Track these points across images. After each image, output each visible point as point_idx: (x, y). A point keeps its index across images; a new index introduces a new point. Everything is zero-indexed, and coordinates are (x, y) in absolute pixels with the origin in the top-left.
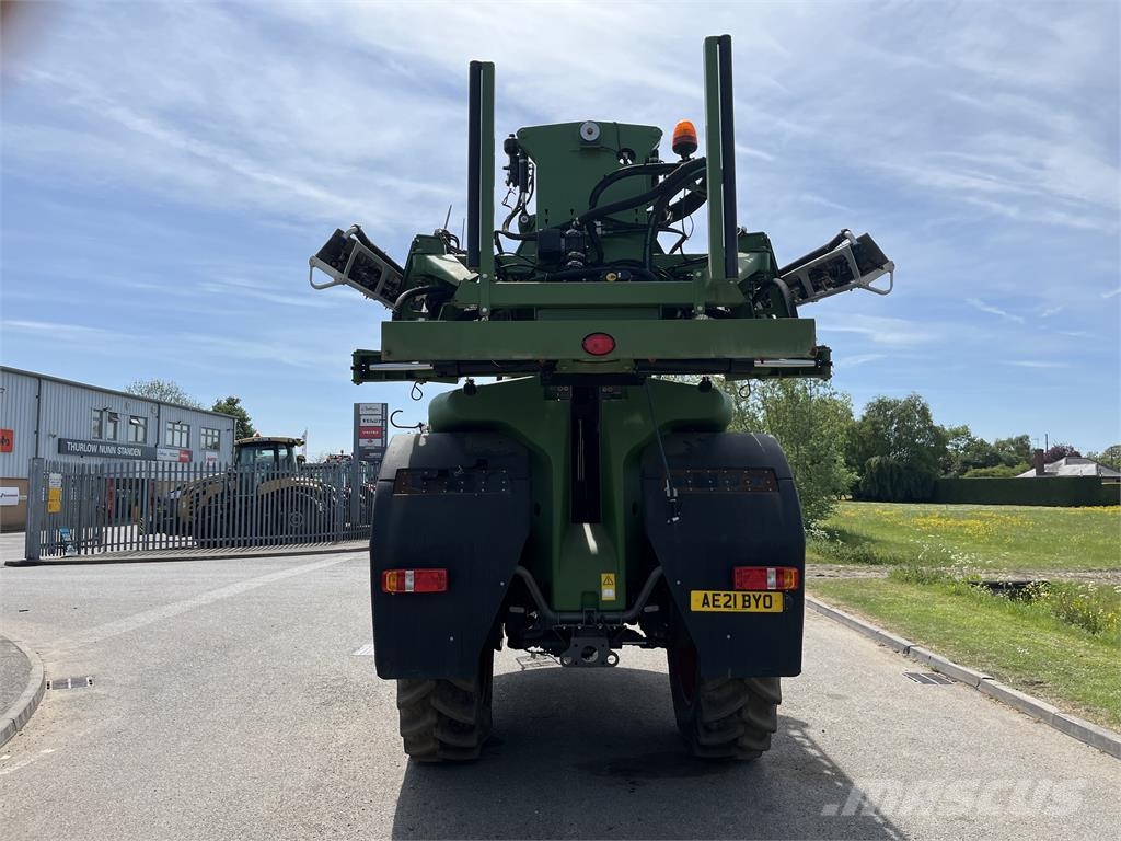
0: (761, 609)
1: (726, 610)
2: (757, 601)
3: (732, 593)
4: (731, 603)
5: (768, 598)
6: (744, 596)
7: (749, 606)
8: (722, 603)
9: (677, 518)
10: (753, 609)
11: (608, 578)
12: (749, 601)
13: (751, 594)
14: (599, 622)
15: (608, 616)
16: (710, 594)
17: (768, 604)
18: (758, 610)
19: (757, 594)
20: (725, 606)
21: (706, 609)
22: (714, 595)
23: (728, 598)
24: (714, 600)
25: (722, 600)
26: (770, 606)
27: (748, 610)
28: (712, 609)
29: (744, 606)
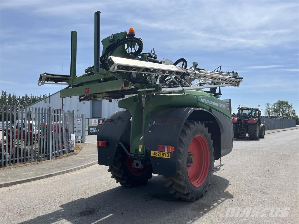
0: (166, 157)
1: (158, 156)
2: (165, 155)
3: (160, 152)
4: (159, 155)
5: (168, 154)
6: (162, 153)
7: (163, 156)
8: (157, 154)
9: (150, 132)
10: (164, 157)
11: (141, 146)
12: (163, 155)
13: (164, 153)
14: (137, 157)
15: (139, 156)
16: (155, 152)
17: (168, 156)
18: (165, 157)
19: (165, 153)
20: (158, 155)
21: (154, 156)
22: (156, 152)
23: (159, 153)
24: (156, 154)
25: (158, 154)
26: (168, 157)
27: (163, 157)
28: (155, 156)
29: (162, 156)
